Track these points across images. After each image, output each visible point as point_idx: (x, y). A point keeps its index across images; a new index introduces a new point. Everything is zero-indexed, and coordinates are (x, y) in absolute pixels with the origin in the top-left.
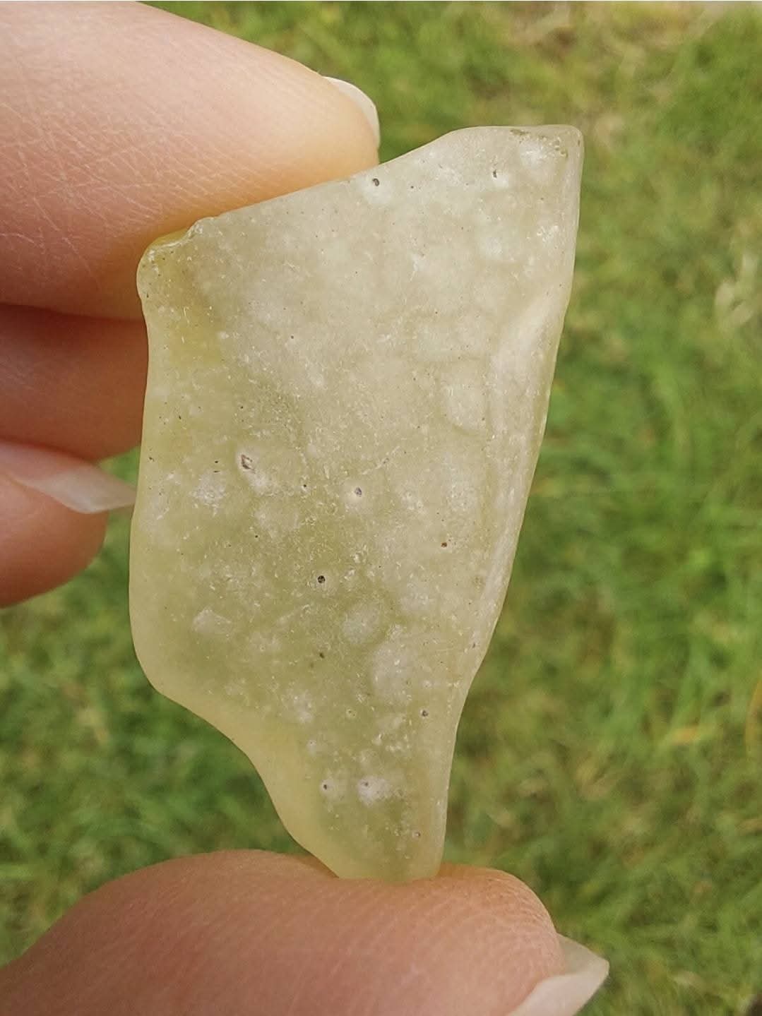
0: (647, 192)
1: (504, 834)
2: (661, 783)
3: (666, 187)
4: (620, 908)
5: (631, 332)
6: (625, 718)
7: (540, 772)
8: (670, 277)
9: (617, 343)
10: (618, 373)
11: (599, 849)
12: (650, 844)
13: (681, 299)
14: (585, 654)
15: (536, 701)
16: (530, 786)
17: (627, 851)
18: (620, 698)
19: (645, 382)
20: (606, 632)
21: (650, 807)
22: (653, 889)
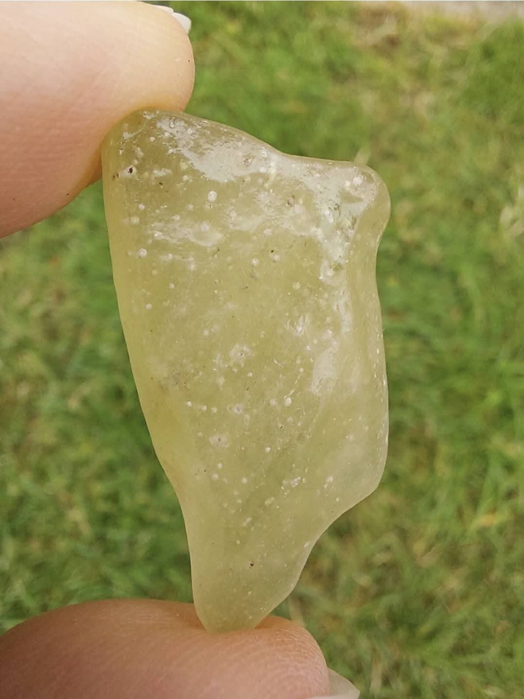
0: (451, 144)
1: (364, 591)
2: (471, 553)
3: (464, 141)
4: (446, 642)
5: (443, 241)
6: (446, 509)
7: (388, 548)
8: (469, 203)
9: (434, 251)
10: (436, 270)
11: (430, 601)
12: (465, 597)
13: (477, 218)
14: (417, 465)
16: (381, 558)
17: (450, 602)
18: (442, 496)
19: (454, 277)
20: (431, 450)
21: (464, 571)
22: (467, 629)
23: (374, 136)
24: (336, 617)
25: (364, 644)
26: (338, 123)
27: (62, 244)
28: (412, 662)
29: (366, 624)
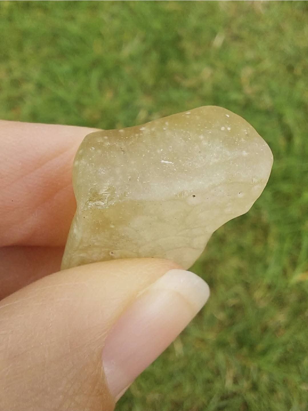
0: (279, 30)
1: (221, 323)
2: (292, 298)
3: (288, 28)
4: (275, 355)
5: (272, 94)
6: (274, 269)
7: (237, 295)
8: (290, 69)
9: (267, 101)
10: (268, 113)
11: (265, 329)
12: (287, 326)
13: (296, 78)
14: (256, 241)
15: (234, 262)
16: (232, 302)
17: (277, 331)
18: (271, 260)
19: (280, 117)
20: (265, 231)
21: (288, 310)
22: (289, 346)
23: (227, 25)
24: (203, 341)
25: (221, 357)
26: (203, 17)
27: (21, 99)
28: (252, 368)
29: (222, 345)
